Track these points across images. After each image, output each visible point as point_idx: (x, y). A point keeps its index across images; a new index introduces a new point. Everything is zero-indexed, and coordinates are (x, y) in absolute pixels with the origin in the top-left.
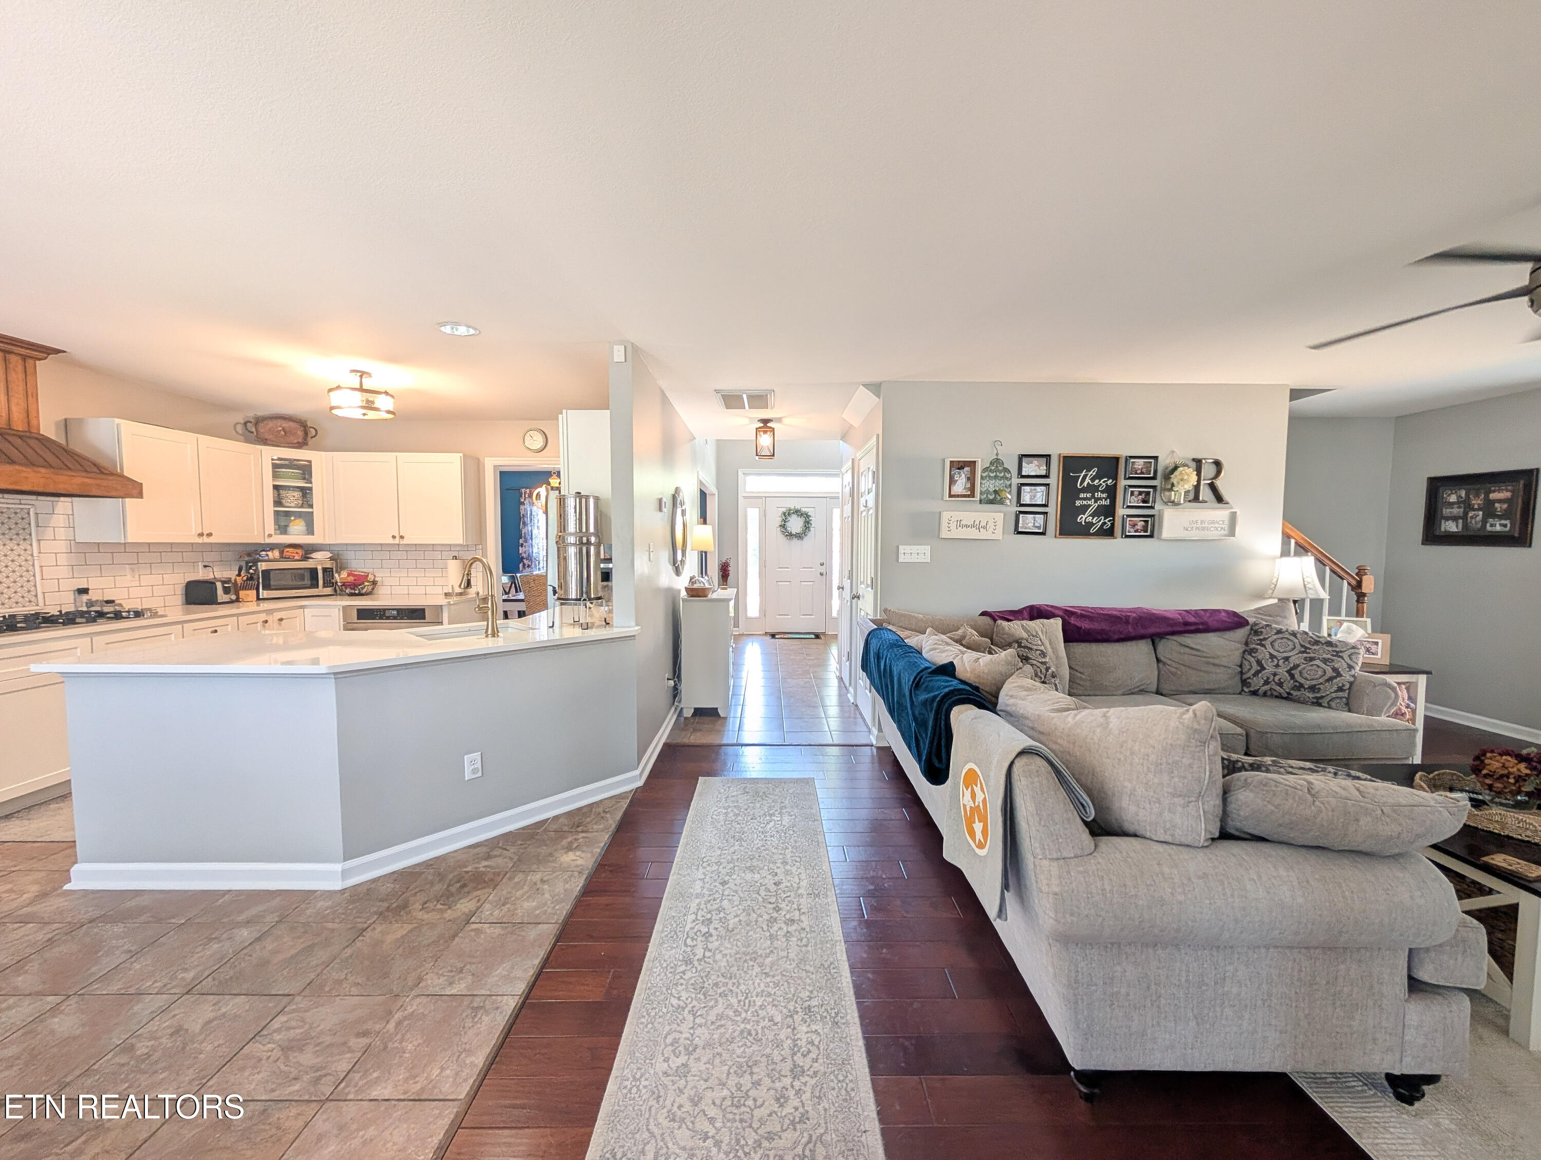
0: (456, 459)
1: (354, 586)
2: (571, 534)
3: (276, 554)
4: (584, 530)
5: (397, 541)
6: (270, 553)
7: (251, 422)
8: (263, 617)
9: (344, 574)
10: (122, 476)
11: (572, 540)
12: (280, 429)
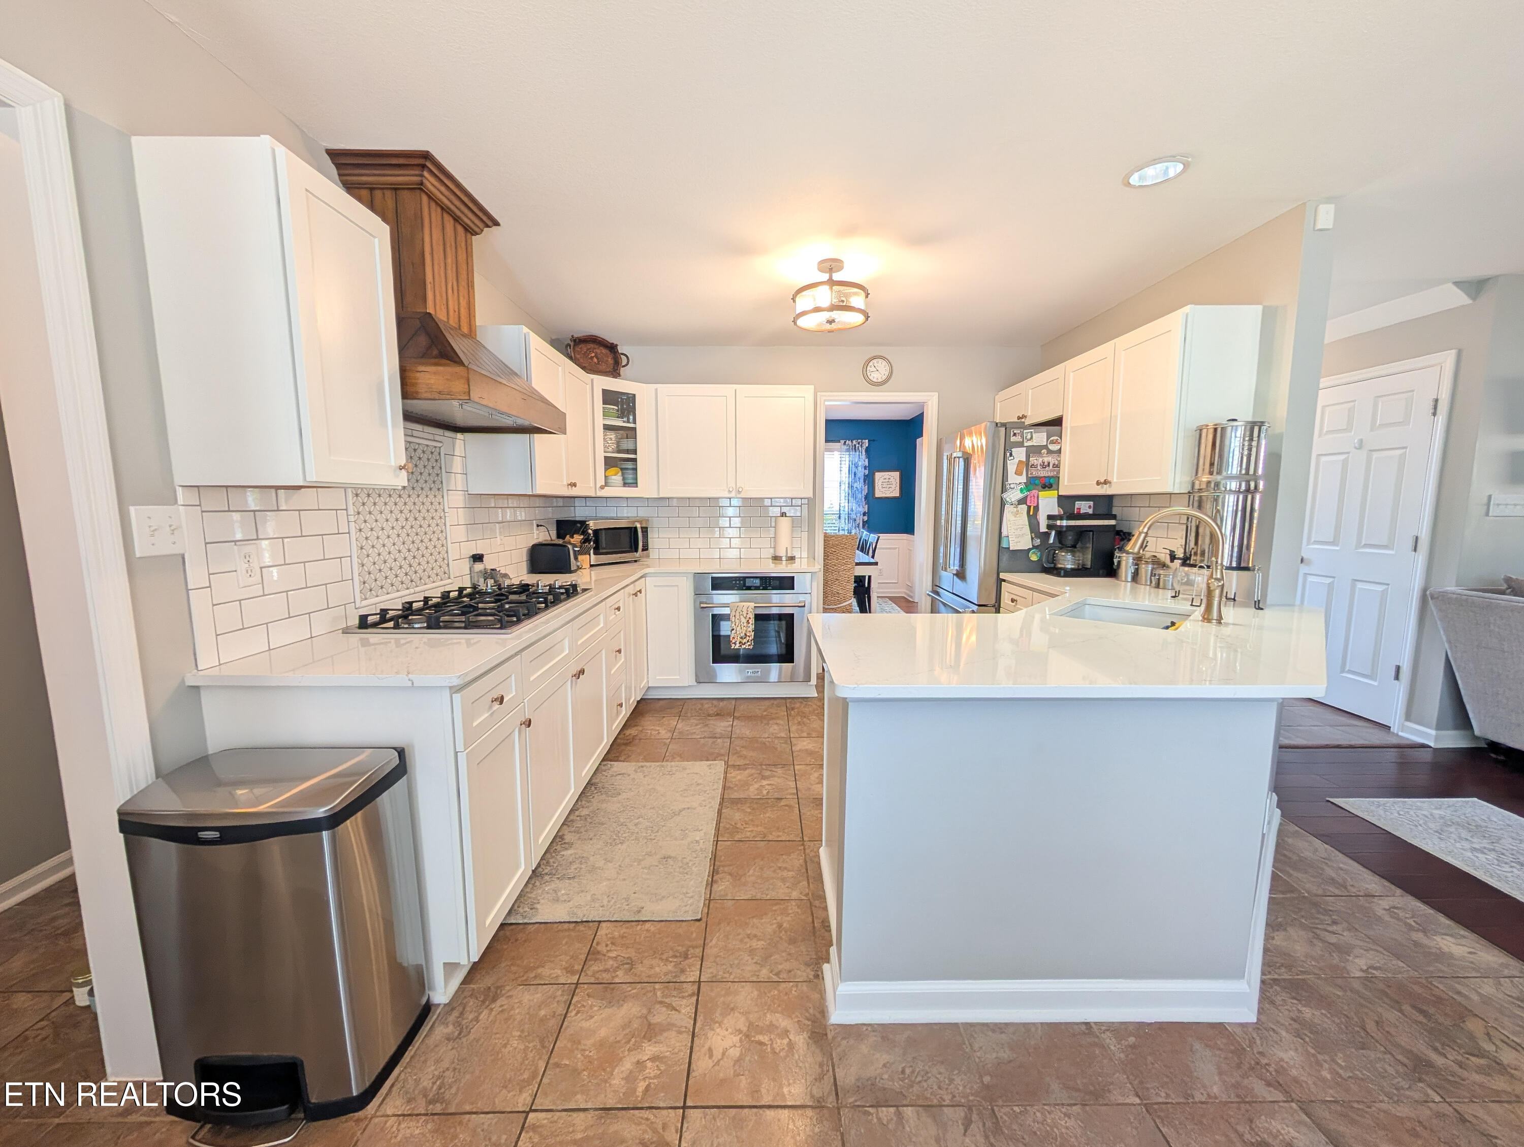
0: (806, 393)
7: (570, 345)
8: (631, 589)
11: (1234, 485)
12: (593, 355)
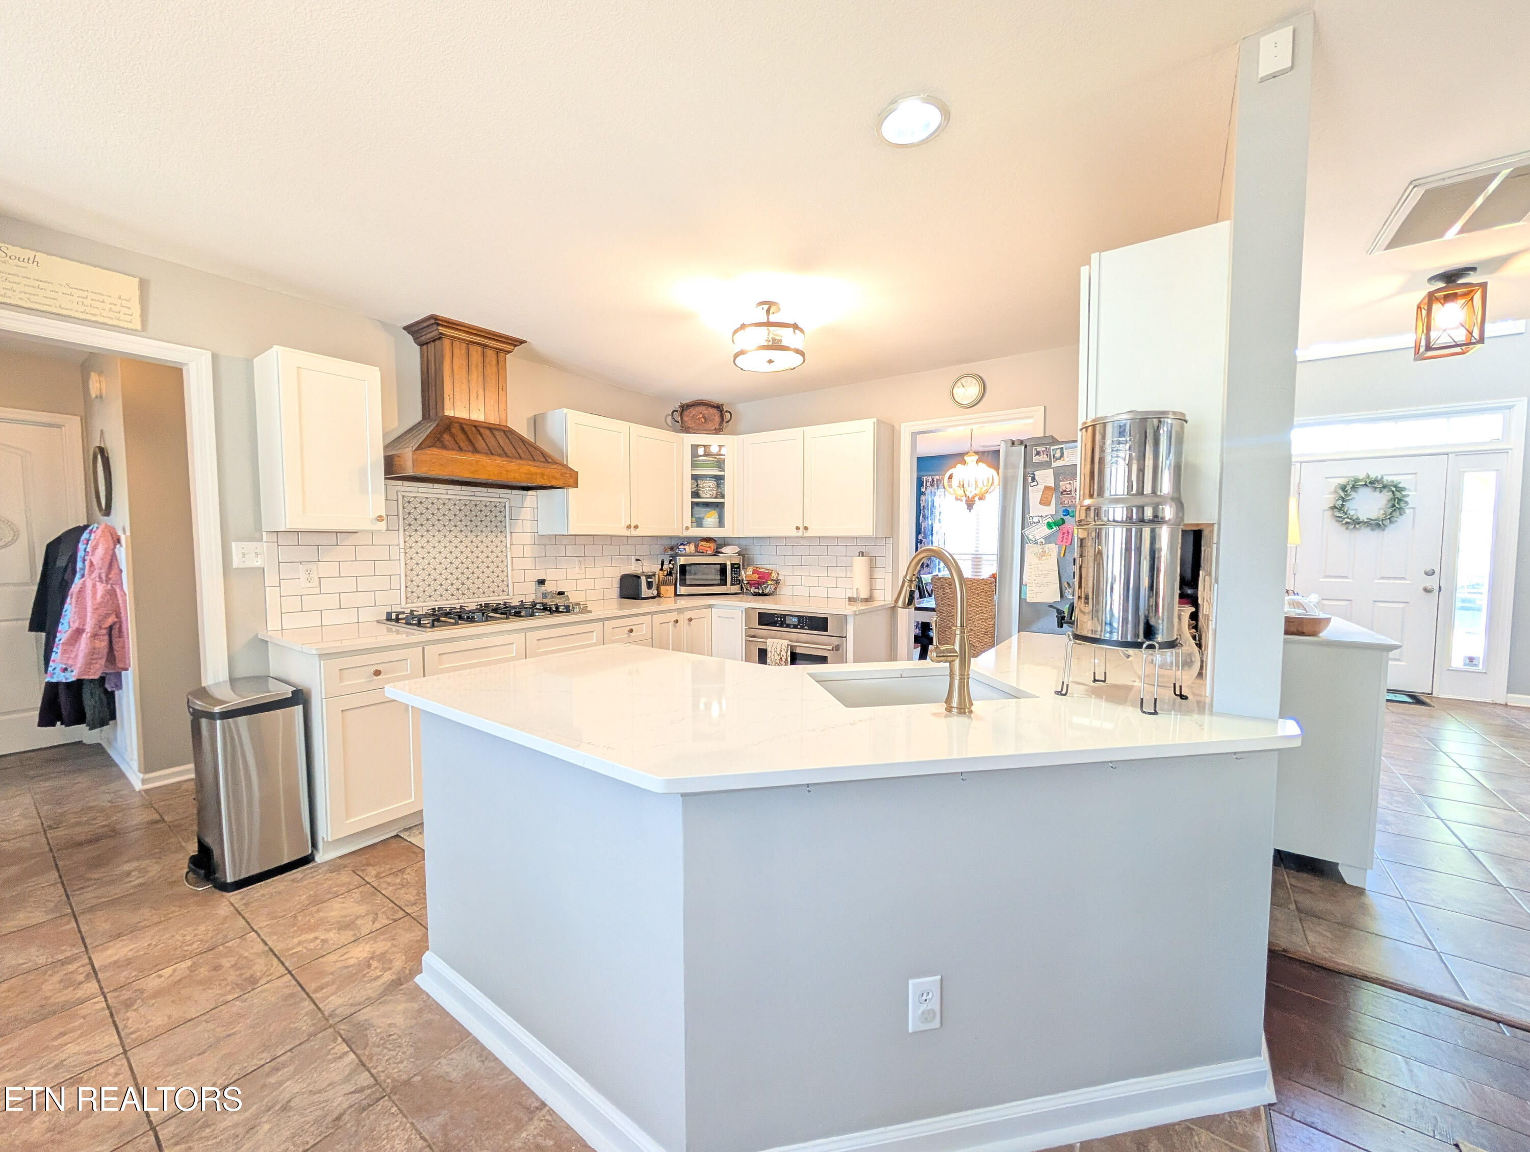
0: (867, 426)
1: (758, 584)
2: (1117, 501)
3: (692, 547)
4: (1148, 489)
5: (800, 533)
6: (687, 547)
7: (677, 411)
8: (674, 616)
9: (750, 571)
10: (566, 467)
11: (1119, 513)
12: (701, 416)
